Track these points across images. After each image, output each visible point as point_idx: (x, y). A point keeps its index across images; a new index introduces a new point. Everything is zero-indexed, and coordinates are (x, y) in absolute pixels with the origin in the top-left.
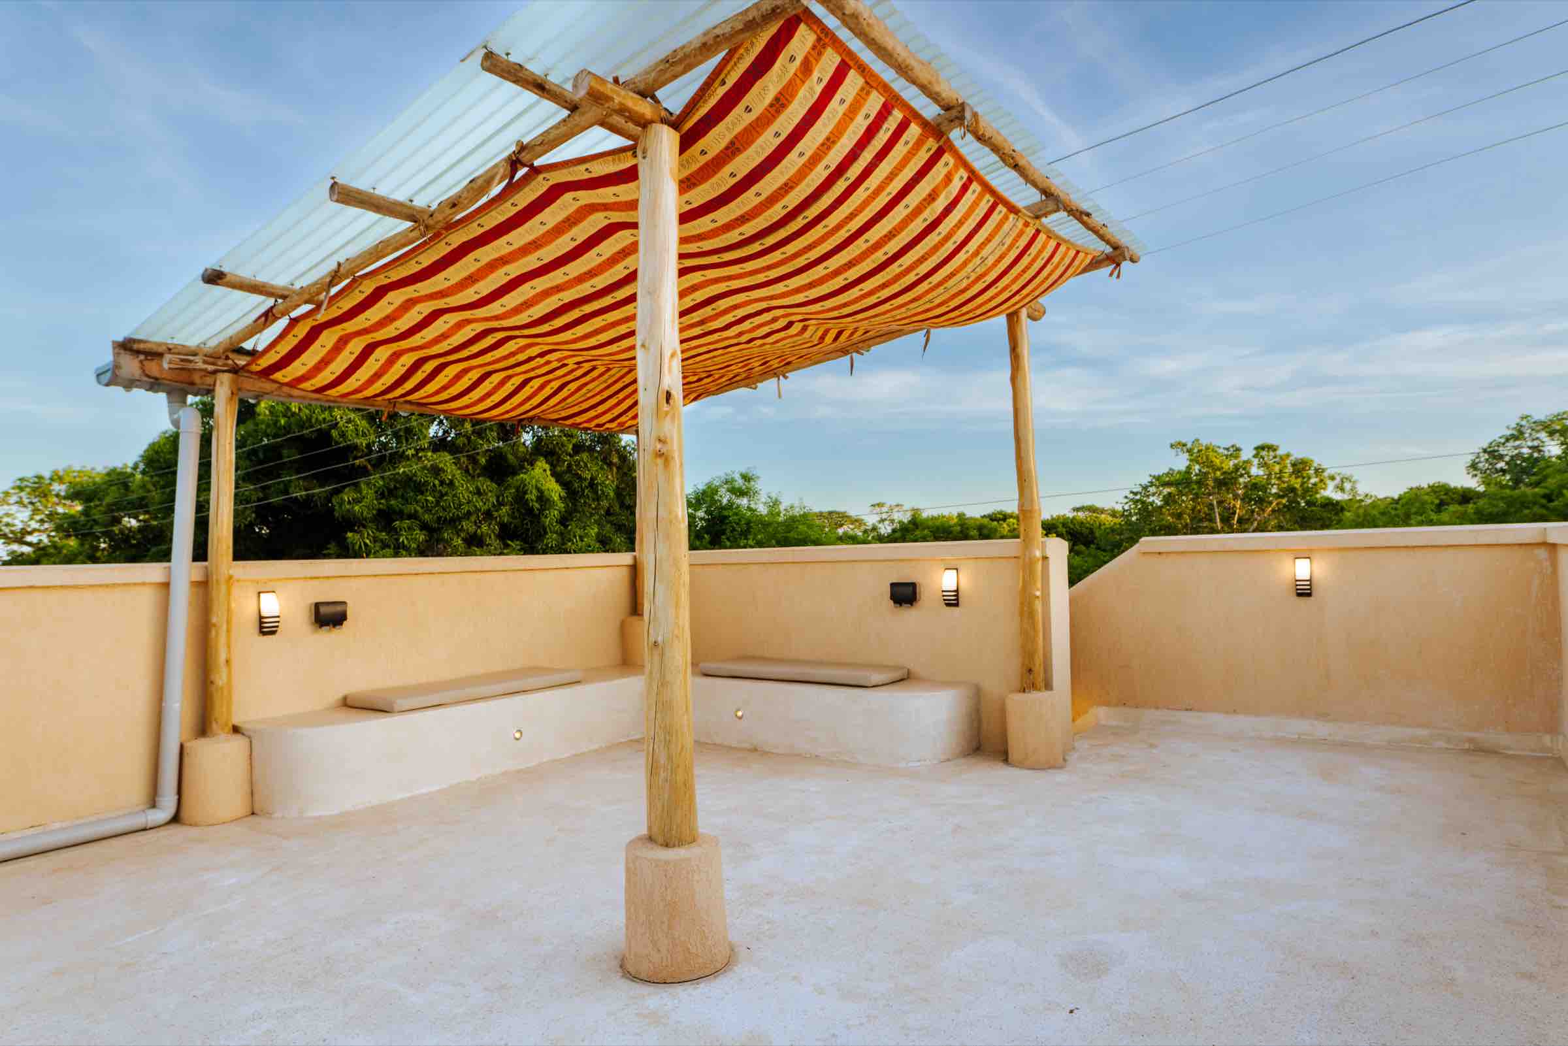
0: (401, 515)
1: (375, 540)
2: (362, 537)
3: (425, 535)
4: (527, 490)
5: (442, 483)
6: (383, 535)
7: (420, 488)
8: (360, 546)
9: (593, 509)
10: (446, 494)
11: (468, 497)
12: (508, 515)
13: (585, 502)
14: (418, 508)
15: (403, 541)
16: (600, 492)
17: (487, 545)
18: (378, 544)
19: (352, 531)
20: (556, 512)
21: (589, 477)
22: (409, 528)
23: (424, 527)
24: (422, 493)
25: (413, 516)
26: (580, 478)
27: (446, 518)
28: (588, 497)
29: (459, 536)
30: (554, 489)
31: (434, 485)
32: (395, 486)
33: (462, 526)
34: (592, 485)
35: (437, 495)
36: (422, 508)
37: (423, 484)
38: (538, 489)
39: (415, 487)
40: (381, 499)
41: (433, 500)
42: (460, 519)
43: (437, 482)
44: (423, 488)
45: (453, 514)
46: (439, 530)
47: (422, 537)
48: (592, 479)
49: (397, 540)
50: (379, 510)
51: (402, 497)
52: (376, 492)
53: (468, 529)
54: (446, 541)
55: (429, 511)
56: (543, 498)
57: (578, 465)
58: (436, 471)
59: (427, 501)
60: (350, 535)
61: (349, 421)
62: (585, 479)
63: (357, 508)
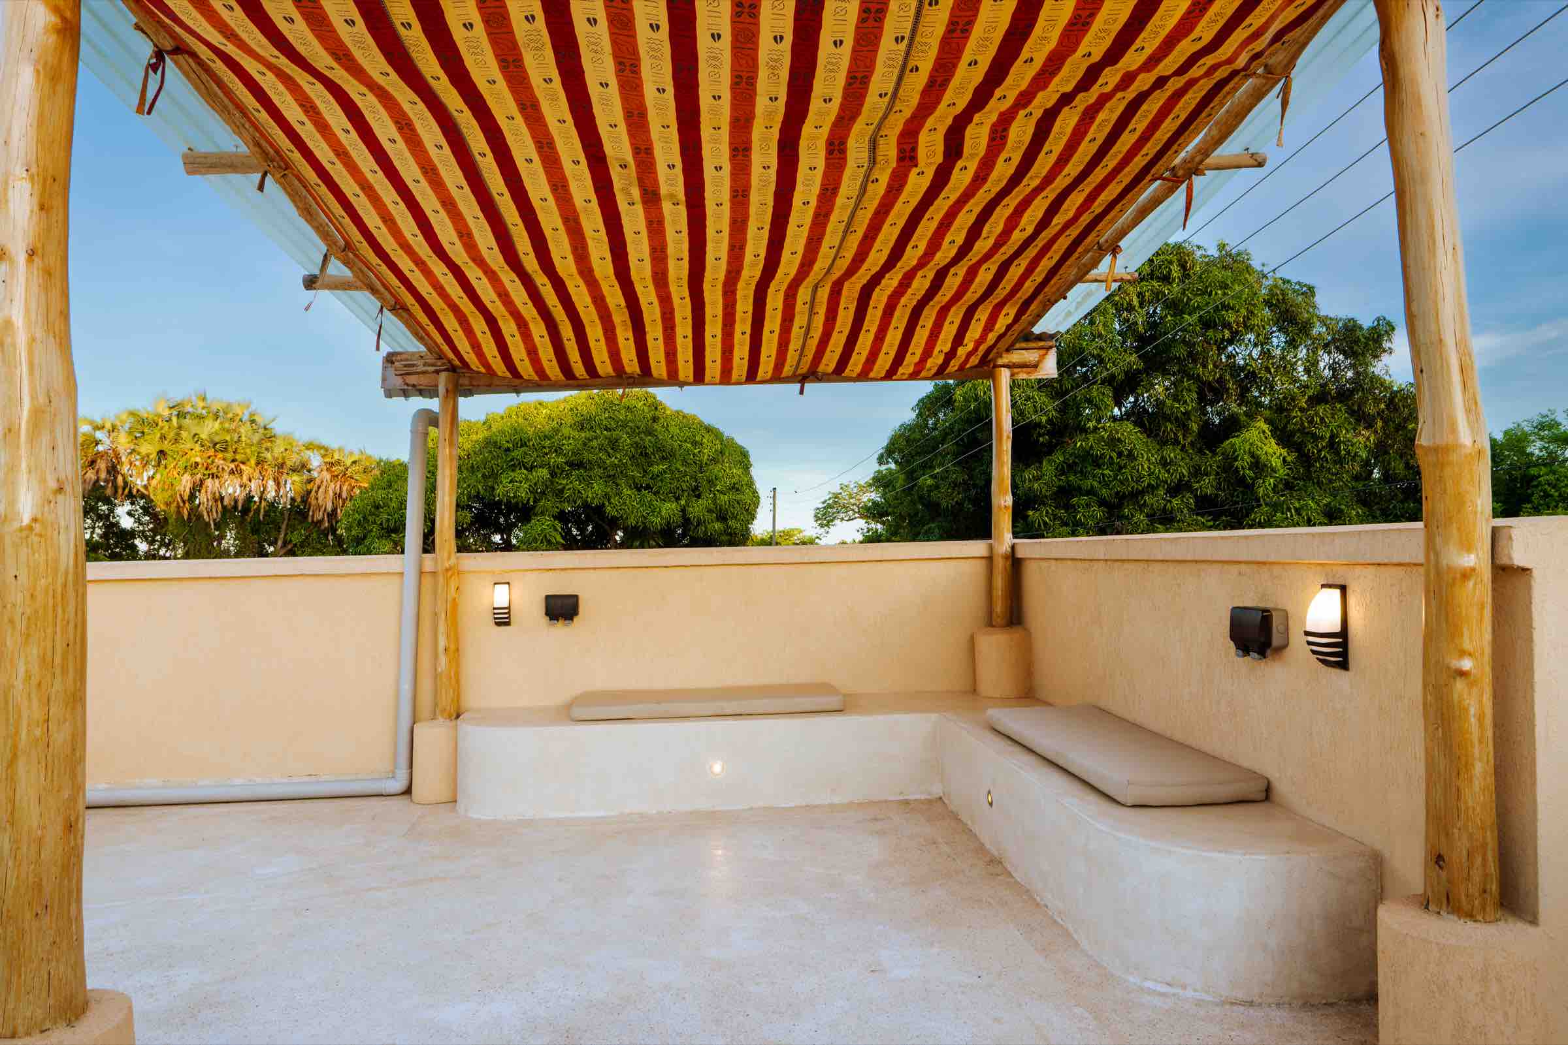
0: (1079, 491)
1: (1055, 517)
2: (1041, 516)
3: (1103, 512)
4: (1238, 456)
5: (1120, 454)
6: (1062, 513)
7: (1097, 462)
8: (1039, 525)
9: (1333, 474)
10: (1125, 466)
11: (1149, 468)
12: (1212, 486)
13: (1322, 465)
14: (1095, 484)
15: (1080, 519)
16: (1343, 452)
17: (1179, 521)
18: (1057, 522)
19: (1034, 509)
20: (1272, 481)
21: (1328, 435)
22: (1087, 505)
23: (1102, 503)
24: (1099, 467)
25: (1091, 492)
26: (1316, 438)
27: (1124, 493)
28: (1327, 460)
29: (1142, 512)
30: (1273, 452)
31: (1111, 457)
32: (1074, 462)
33: (1145, 501)
34: (1333, 444)
35: (1116, 467)
36: (1100, 482)
37: (1101, 458)
38: (1253, 455)
39: (1093, 461)
40: (1061, 475)
41: (1111, 473)
42: (1142, 493)
43: (1114, 455)
44: (1101, 461)
45: (1133, 488)
46: (1120, 506)
47: (1099, 513)
48: (1332, 437)
49: (1075, 517)
50: (1059, 487)
51: (1081, 472)
52: (1056, 469)
53: (1152, 505)
54: (1127, 518)
55: (1107, 485)
56: (1259, 466)
57: (1311, 422)
58: (1113, 442)
59: (1104, 475)
60: (1031, 513)
61: (1028, 398)
62: (1322, 438)
63: (1036, 485)
